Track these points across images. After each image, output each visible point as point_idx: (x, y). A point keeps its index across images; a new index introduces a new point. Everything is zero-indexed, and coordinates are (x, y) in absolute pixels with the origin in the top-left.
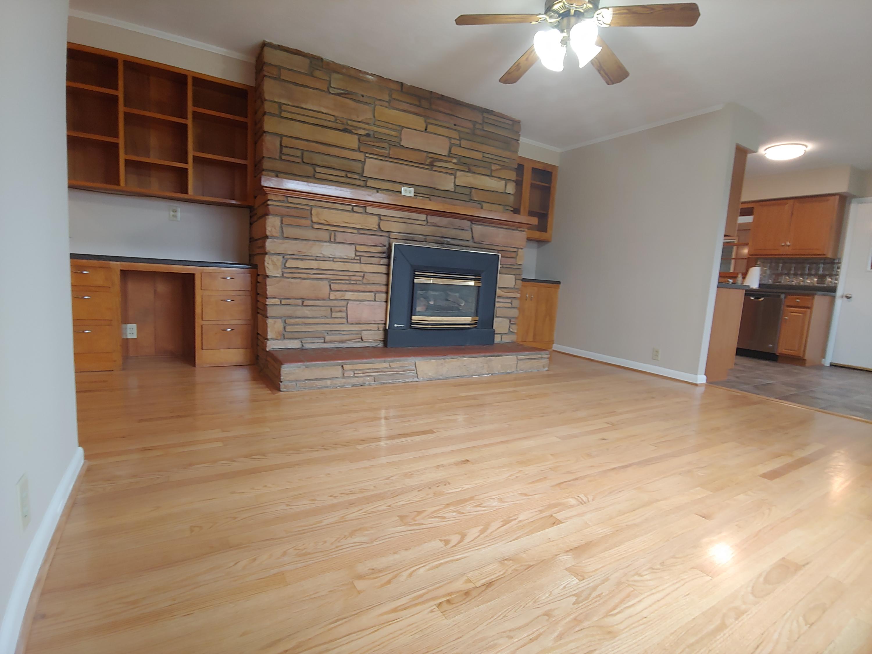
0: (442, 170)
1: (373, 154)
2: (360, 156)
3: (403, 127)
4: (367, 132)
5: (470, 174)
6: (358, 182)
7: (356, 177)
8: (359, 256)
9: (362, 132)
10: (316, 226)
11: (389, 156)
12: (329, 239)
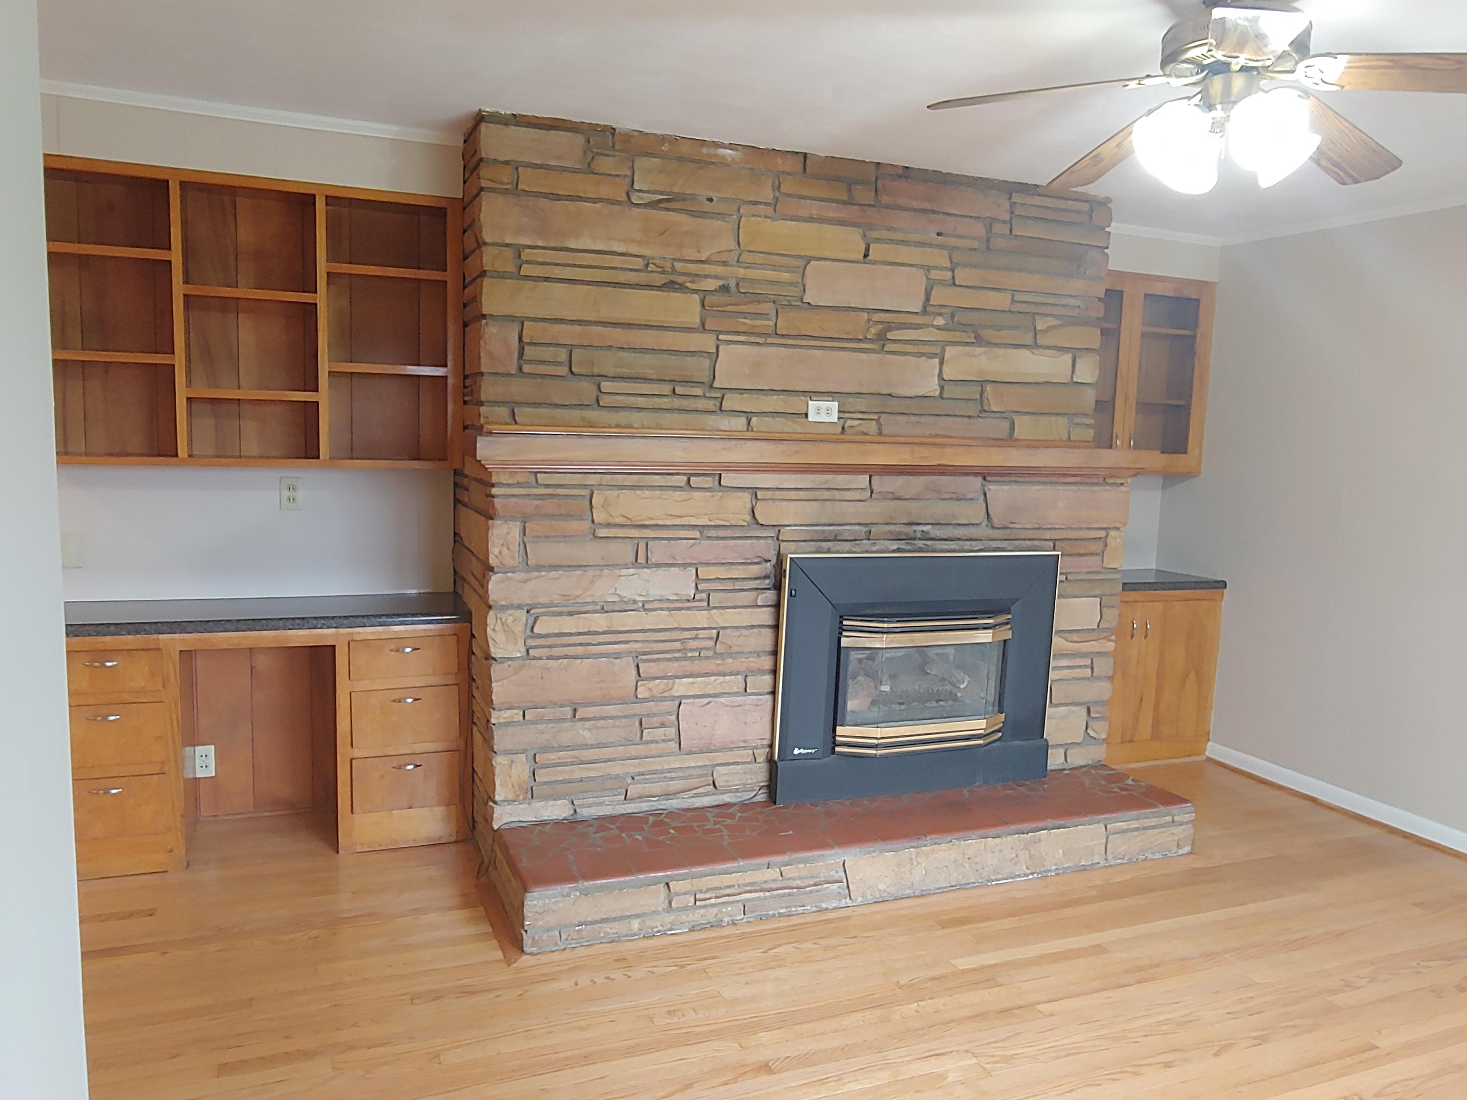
0: (909, 348)
1: (738, 333)
2: (707, 342)
3: (809, 259)
4: (721, 283)
5: (979, 350)
6: (701, 404)
7: (698, 391)
8: (703, 591)
9: (709, 285)
10: (603, 532)
11: (775, 332)
12: (634, 559)
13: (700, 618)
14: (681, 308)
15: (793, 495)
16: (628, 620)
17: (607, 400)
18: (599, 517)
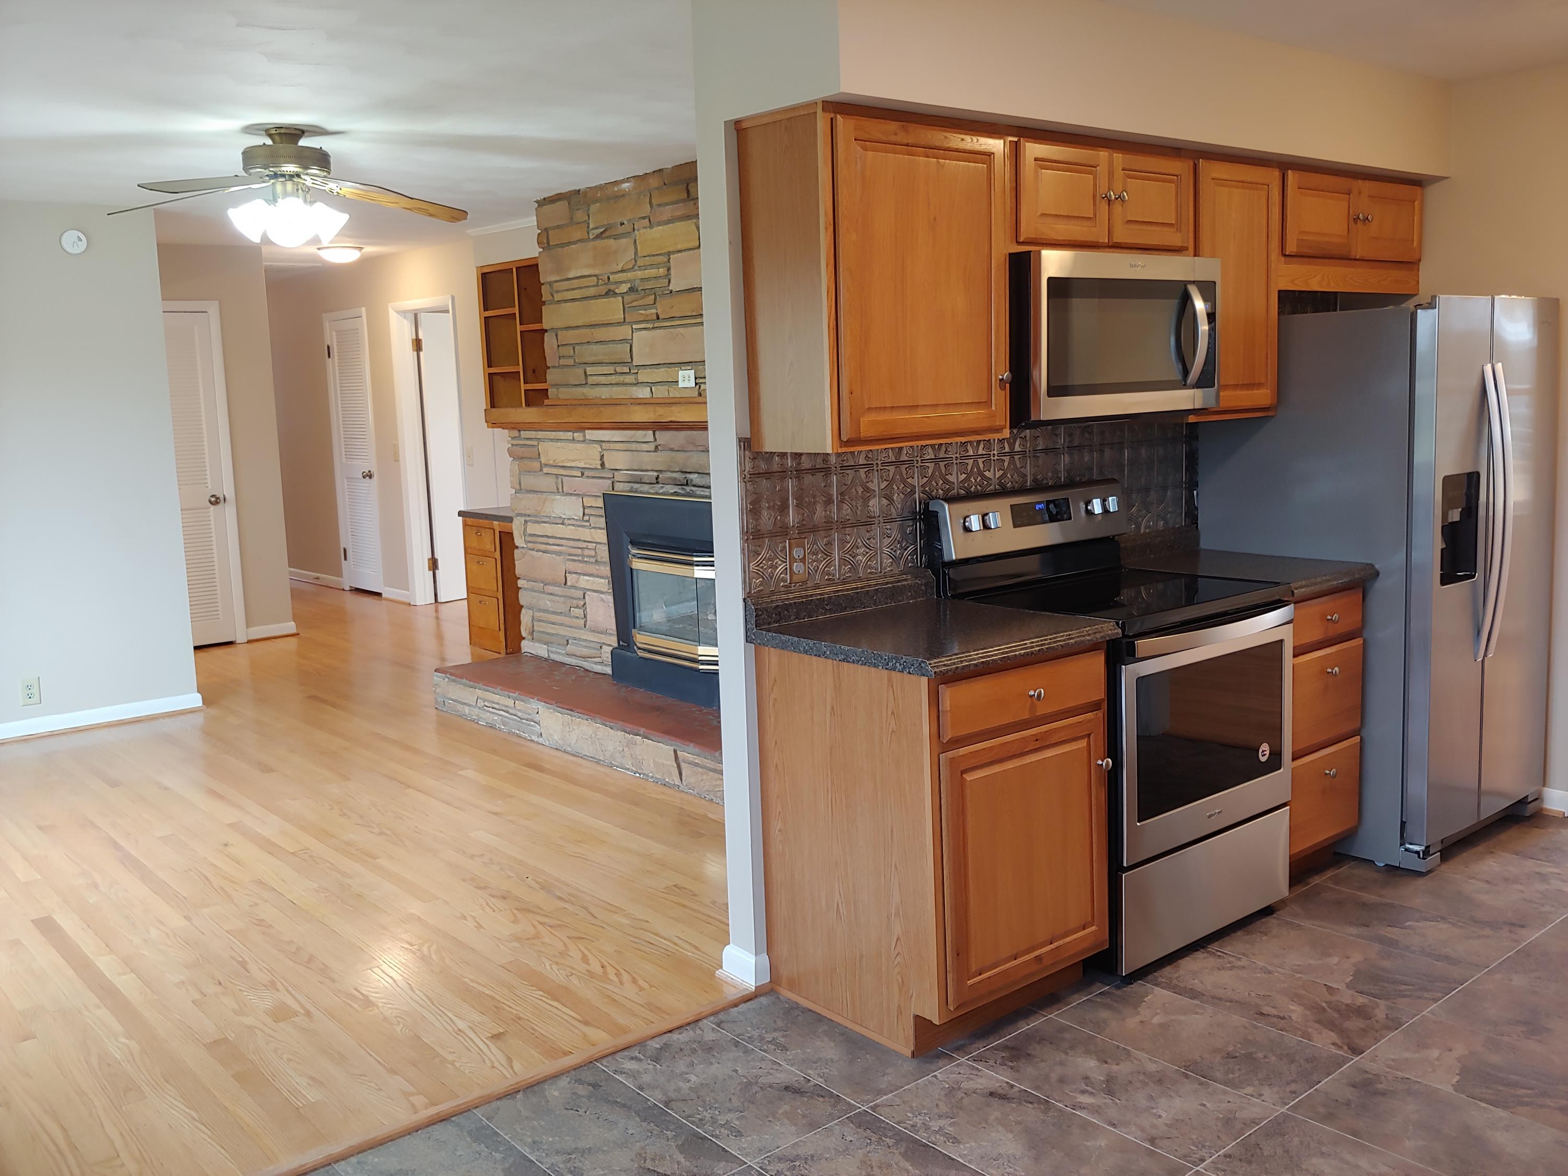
1: (641, 322)
2: (627, 331)
3: (671, 254)
4: (629, 285)
7: (627, 369)
8: (588, 515)
9: (624, 288)
10: (546, 470)
11: (658, 318)
12: (558, 489)
13: (586, 534)
14: (613, 308)
15: (619, 446)
16: (560, 531)
17: (591, 380)
18: (543, 460)
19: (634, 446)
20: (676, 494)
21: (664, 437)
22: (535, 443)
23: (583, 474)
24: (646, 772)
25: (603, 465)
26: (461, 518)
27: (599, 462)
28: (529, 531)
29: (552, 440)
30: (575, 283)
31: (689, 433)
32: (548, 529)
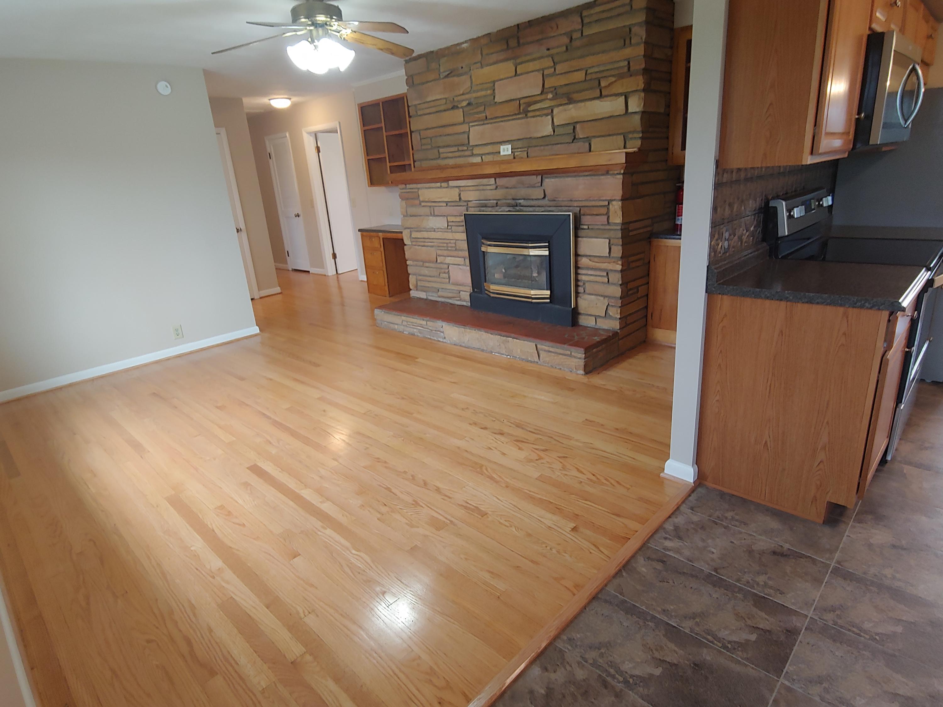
0: (537, 113)
1: (475, 121)
2: (465, 128)
3: (496, 81)
4: (467, 102)
6: (467, 153)
7: (465, 148)
8: (450, 226)
9: (464, 104)
10: (423, 204)
11: (486, 118)
12: (431, 213)
13: (449, 236)
14: (458, 116)
15: (471, 188)
16: (432, 235)
17: (442, 156)
18: (421, 199)
19: (481, 188)
20: (509, 211)
21: (502, 181)
22: (417, 190)
23: (447, 205)
24: (515, 356)
25: (460, 199)
26: (360, 233)
27: (458, 198)
28: (413, 236)
29: (426, 188)
30: (432, 104)
31: (519, 177)
32: (425, 235)
